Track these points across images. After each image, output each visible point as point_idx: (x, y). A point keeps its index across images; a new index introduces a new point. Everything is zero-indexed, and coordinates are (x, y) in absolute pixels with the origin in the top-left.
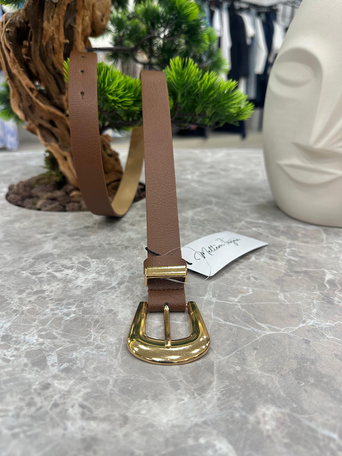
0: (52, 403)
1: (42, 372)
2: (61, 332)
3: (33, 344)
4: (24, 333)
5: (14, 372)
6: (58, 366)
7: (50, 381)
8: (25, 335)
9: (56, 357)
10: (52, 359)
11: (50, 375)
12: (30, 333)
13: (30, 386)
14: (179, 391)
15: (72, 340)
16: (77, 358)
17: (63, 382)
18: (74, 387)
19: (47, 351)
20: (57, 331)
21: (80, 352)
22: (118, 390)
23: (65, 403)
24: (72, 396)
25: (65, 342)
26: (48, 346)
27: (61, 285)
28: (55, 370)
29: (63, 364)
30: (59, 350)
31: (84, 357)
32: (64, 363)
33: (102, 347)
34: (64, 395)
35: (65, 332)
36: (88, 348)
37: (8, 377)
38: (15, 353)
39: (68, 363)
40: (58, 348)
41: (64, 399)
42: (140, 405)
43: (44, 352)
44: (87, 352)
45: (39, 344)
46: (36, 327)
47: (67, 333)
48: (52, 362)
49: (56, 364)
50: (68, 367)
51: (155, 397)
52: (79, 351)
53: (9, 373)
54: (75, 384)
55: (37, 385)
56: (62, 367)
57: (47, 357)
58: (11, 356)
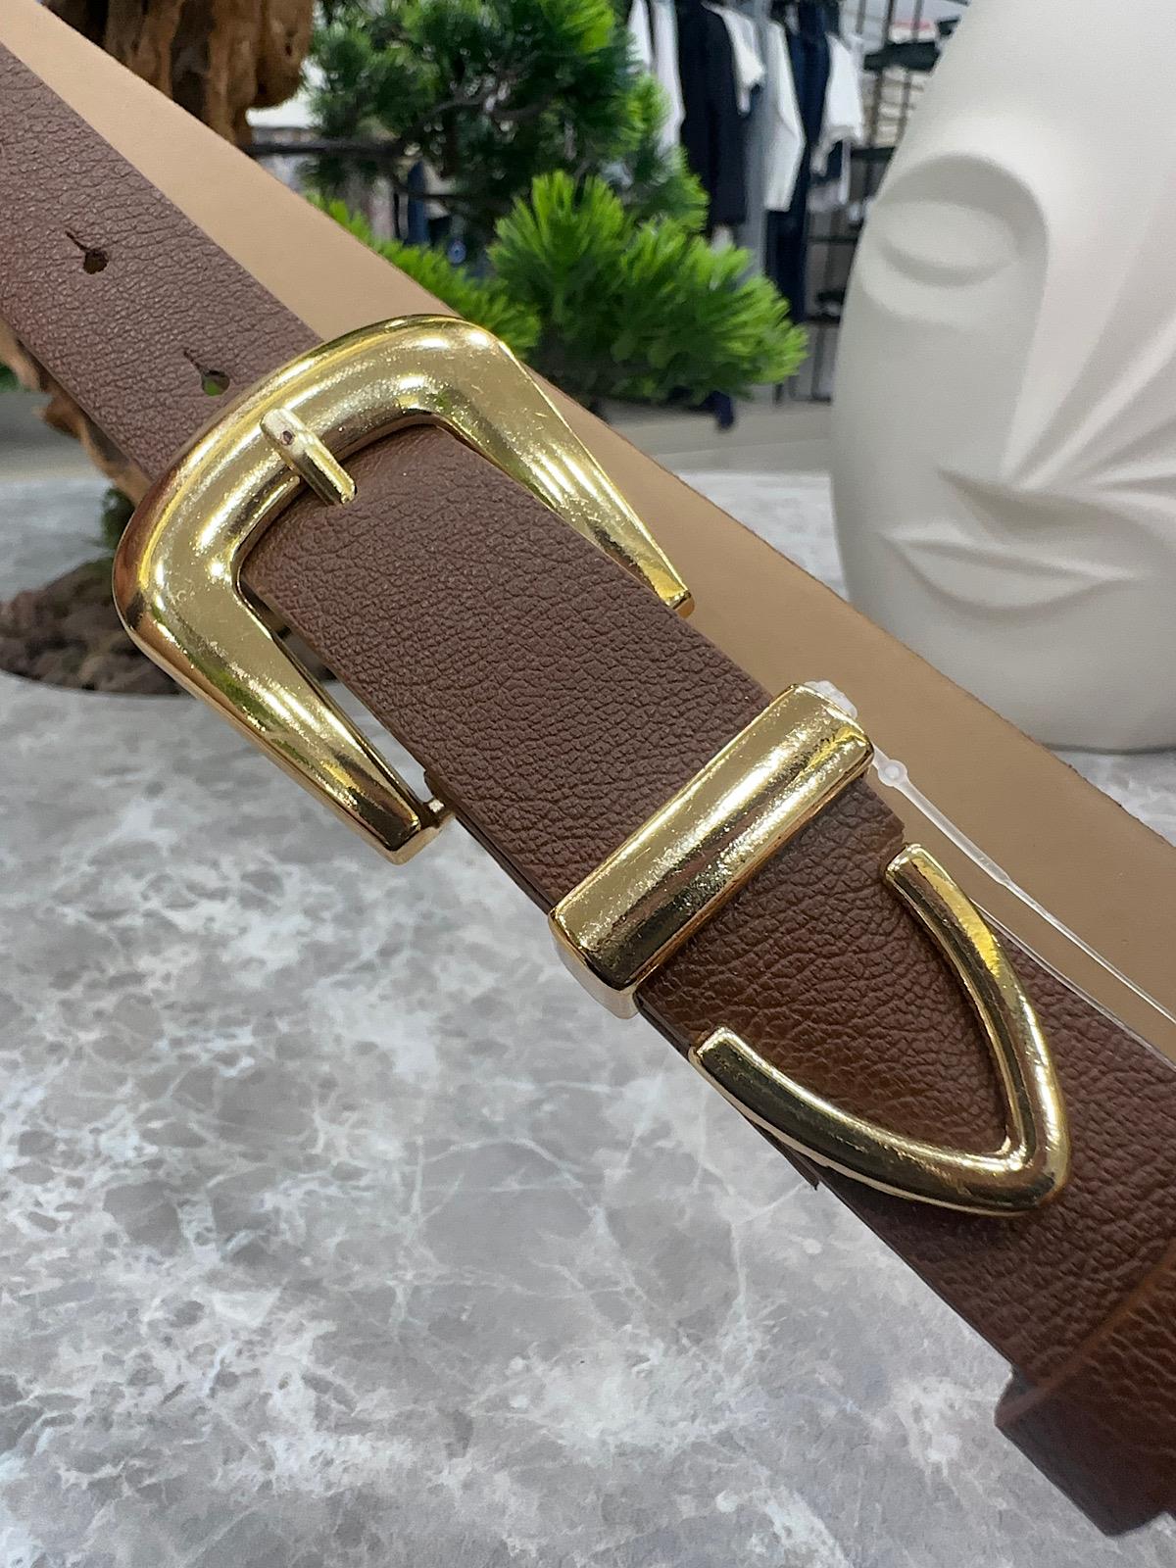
0: (212, 1373)
1: (167, 1265)
2: (217, 1122)
3: (126, 1165)
4: (91, 1126)
5: (74, 1266)
6: (217, 1240)
7: (197, 1294)
8: (97, 1132)
9: (210, 1209)
10: (197, 1216)
11: (193, 1272)
12: (111, 1126)
13: (133, 1313)
14: (628, 1327)
15: (253, 1147)
16: (277, 1211)
17: (240, 1297)
18: (281, 1315)
19: (176, 1190)
20: (202, 1116)
21: (285, 1190)
22: (428, 1324)
23: (256, 1372)
24: (277, 1348)
25: (232, 1156)
26: (177, 1170)
27: (194, 956)
29: (235, 1236)
30: (216, 1185)
31: (300, 1208)
32: (238, 1229)
33: (358, 1173)
34: (250, 1342)
35: (228, 1120)
36: (312, 1176)
37: (57, 1283)
38: (70, 1196)
39: (249, 1232)
40: (209, 1178)
41: (253, 1357)
42: (507, 1378)
44: (309, 1193)
45: (146, 1165)
46: (131, 1103)
47: (235, 1125)
48: (196, 1227)
49: (213, 1235)
50: (251, 1243)
51: (551, 1351)
53: (58, 1269)
54: (283, 1305)
55: (156, 1309)
56: (231, 1246)
57: (179, 1211)
58: (59, 1209)
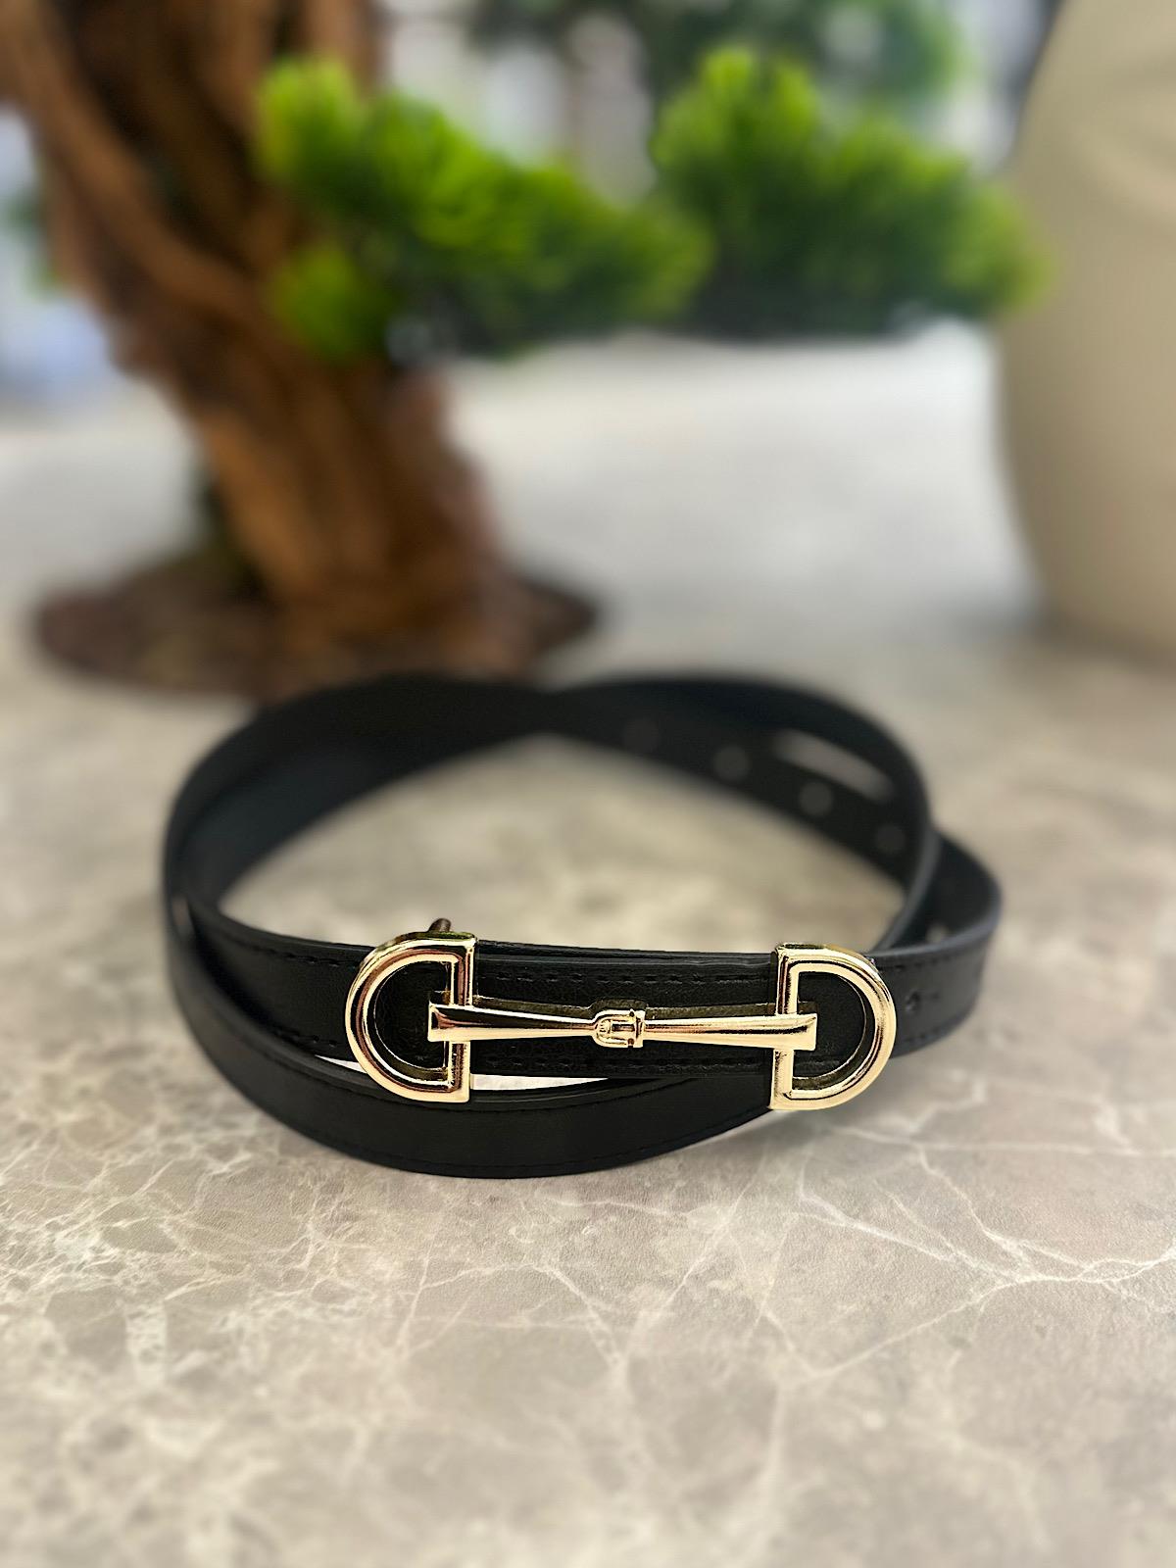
1: (104, 1382)
2: (192, 1226)
4: (50, 1221)
6: (165, 1360)
7: (129, 1417)
9: (164, 1324)
10: (146, 1331)
11: (132, 1393)
12: (73, 1223)
13: (55, 1433)
15: (228, 1257)
20: (177, 1217)
21: (254, 1308)
26: (136, 1277)
29: (186, 1357)
30: (177, 1298)
31: (268, 1331)
32: (192, 1348)
33: (343, 1295)
35: (206, 1224)
36: (289, 1294)
38: (11, 1297)
39: (203, 1353)
40: (172, 1288)
43: (119, 1302)
44: (283, 1314)
46: (99, 1197)
47: (212, 1230)
48: (144, 1343)
49: (161, 1354)
50: (203, 1366)
55: (81, 1431)
56: (179, 1367)
57: (129, 1323)
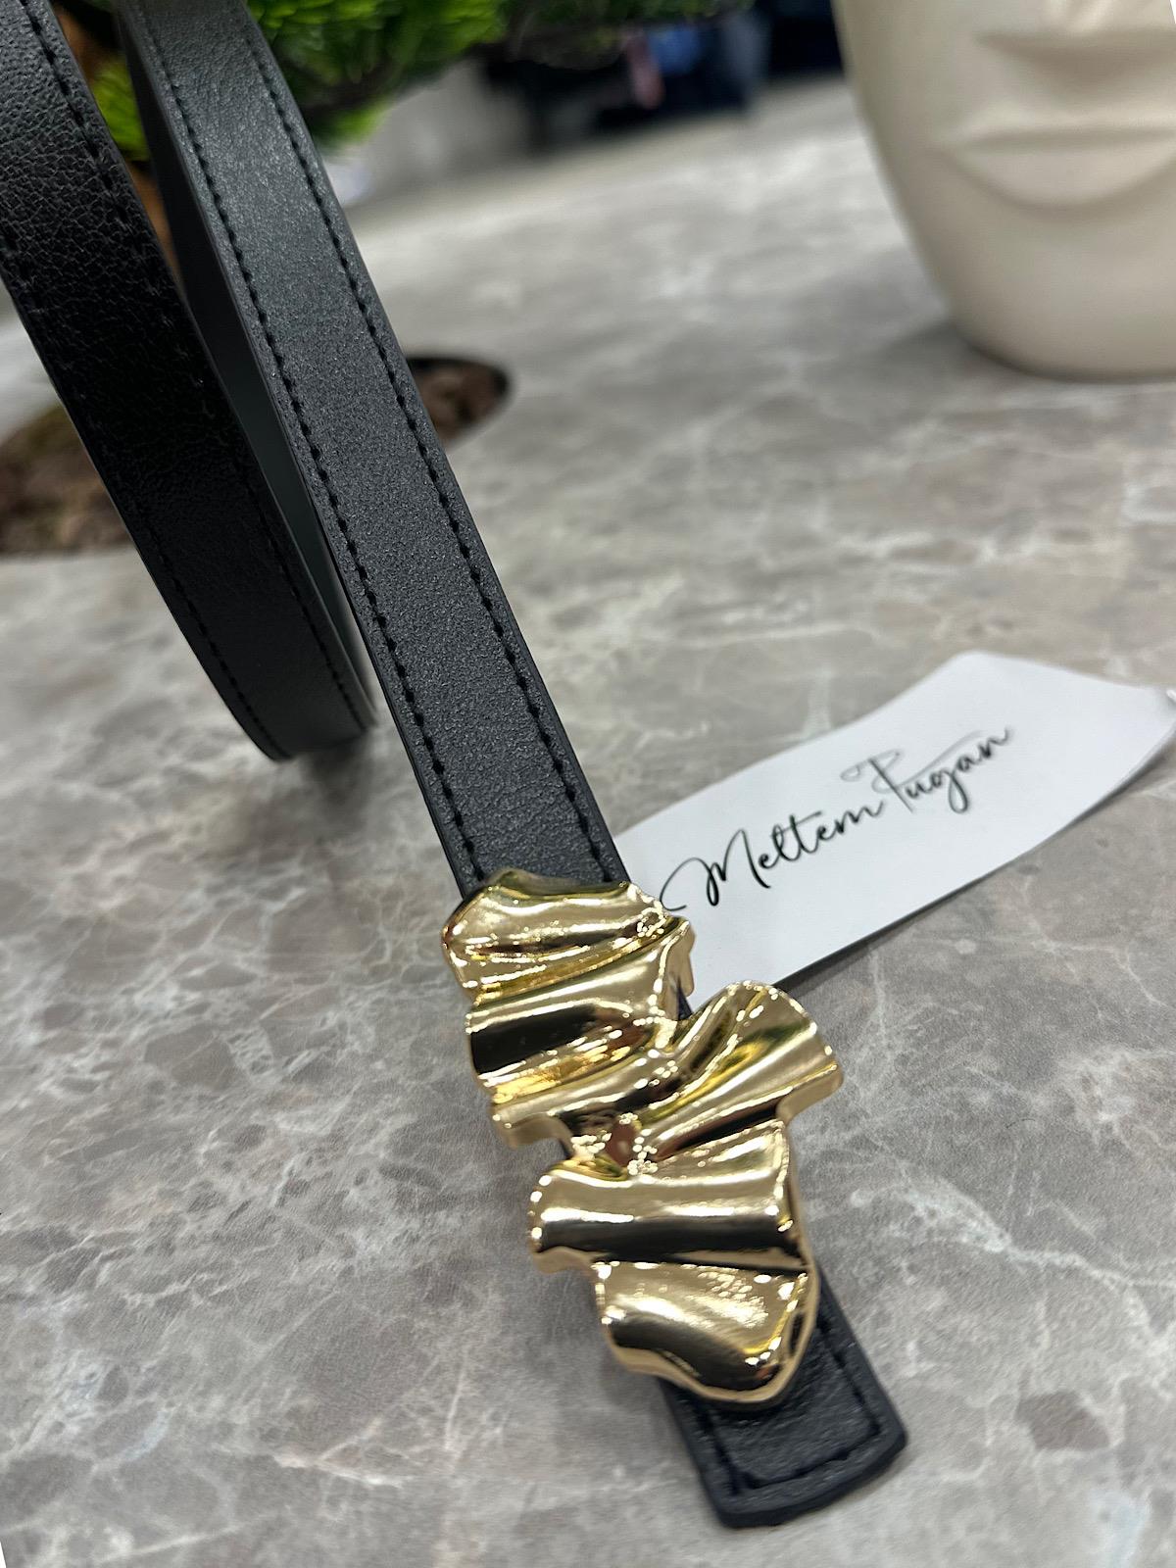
0: (280, 1185)
1: (223, 1097)
3: (167, 1016)
4: (122, 988)
5: (118, 1117)
6: (275, 1065)
7: (256, 1118)
8: (129, 992)
9: (265, 1039)
10: (250, 1048)
11: (253, 1098)
12: (146, 983)
13: (188, 1148)
15: (310, 971)
16: (342, 1026)
17: (306, 1112)
18: (352, 1119)
19: (226, 1028)
21: (349, 1004)
23: (328, 1175)
24: (351, 1149)
25: (286, 984)
26: (225, 1010)
28: (269, 1081)
29: (296, 1057)
30: (271, 1015)
31: (369, 1018)
32: (300, 1050)
33: (431, 971)
34: (320, 1150)
36: (380, 985)
37: (100, 1137)
38: (106, 1056)
39: (312, 1050)
40: (262, 1010)
43: (215, 1034)
44: (379, 1001)
45: (189, 1012)
46: (166, 957)
48: (250, 1059)
49: (271, 1062)
50: (317, 1059)
52: (346, 1002)
53: (99, 1125)
54: (355, 1109)
55: (214, 1140)
56: (292, 1067)
57: (230, 1046)
58: (95, 1070)
